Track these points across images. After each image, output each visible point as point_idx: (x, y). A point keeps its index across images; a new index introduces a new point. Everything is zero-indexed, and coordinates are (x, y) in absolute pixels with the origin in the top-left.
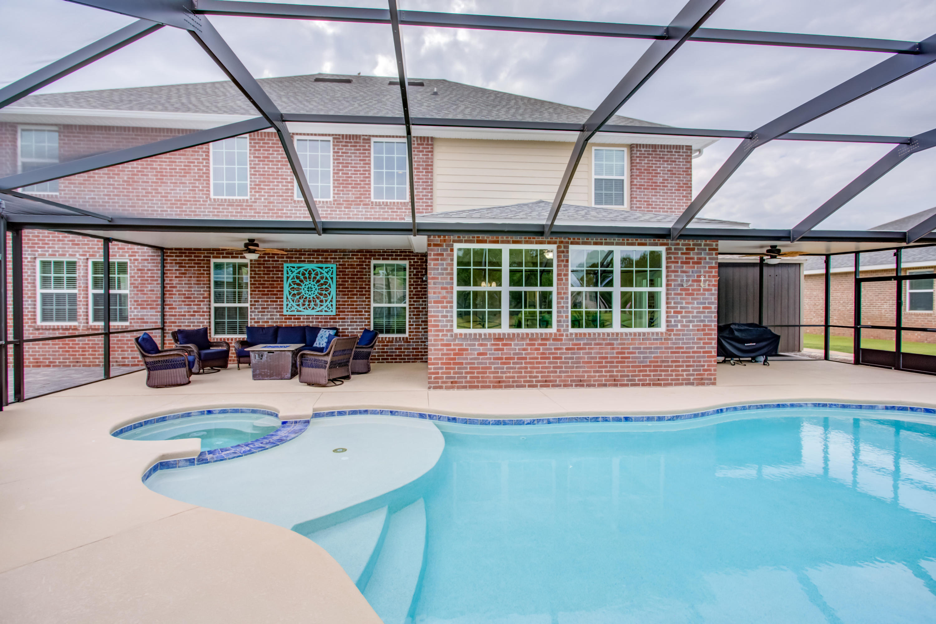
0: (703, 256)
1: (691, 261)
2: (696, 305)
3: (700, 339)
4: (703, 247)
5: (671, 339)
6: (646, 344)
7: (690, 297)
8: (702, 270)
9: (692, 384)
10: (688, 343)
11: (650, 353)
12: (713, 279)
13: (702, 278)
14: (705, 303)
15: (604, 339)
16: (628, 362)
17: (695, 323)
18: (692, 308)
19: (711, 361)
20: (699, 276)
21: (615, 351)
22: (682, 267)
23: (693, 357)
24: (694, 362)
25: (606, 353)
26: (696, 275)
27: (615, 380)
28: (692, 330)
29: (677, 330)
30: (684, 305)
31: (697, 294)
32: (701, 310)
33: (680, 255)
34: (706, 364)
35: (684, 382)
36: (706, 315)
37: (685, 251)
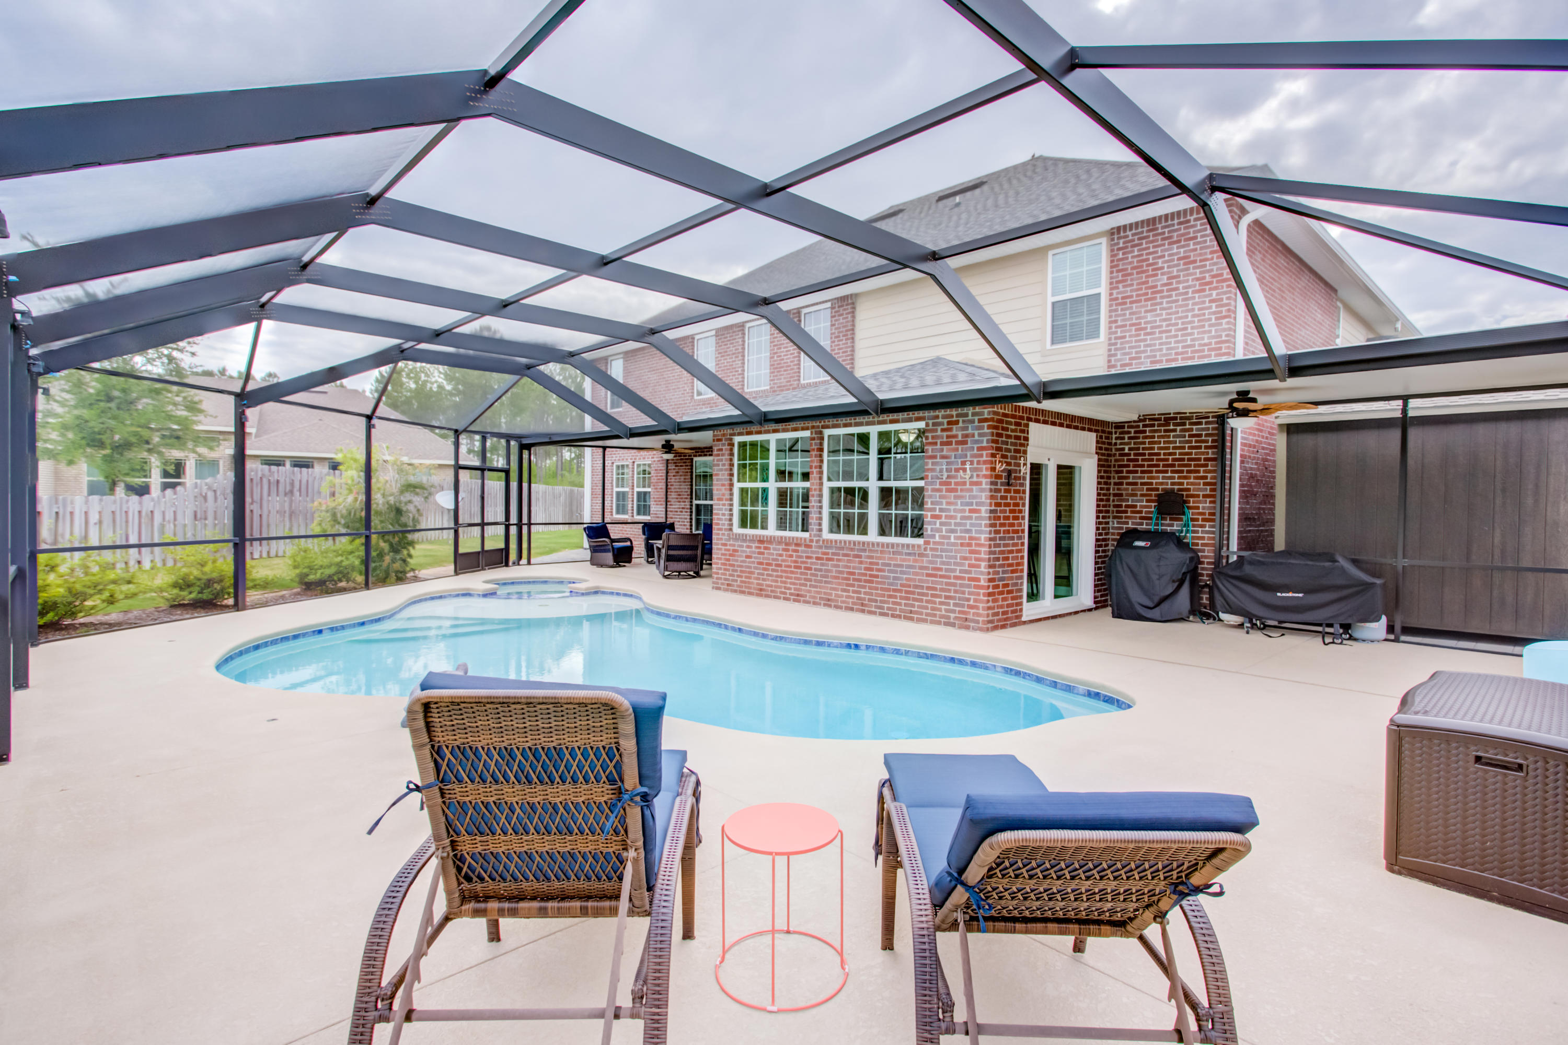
0: (970, 431)
1: (954, 440)
2: (959, 507)
3: (965, 558)
4: (970, 417)
5: (927, 556)
6: (896, 559)
7: (953, 494)
8: (968, 454)
9: (953, 625)
10: (948, 564)
11: (902, 572)
12: (984, 467)
13: (968, 466)
14: (972, 504)
15: (852, 550)
16: (878, 583)
17: (959, 534)
18: (955, 510)
19: (978, 594)
20: (964, 463)
21: (863, 566)
22: (942, 450)
23: (954, 585)
24: (956, 592)
25: (854, 568)
26: (960, 461)
27: (862, 605)
28: (954, 544)
29: (935, 543)
30: (944, 506)
31: (962, 490)
32: (967, 514)
33: (939, 433)
34: (972, 597)
35: (943, 620)
36: (973, 521)
37: (946, 426)
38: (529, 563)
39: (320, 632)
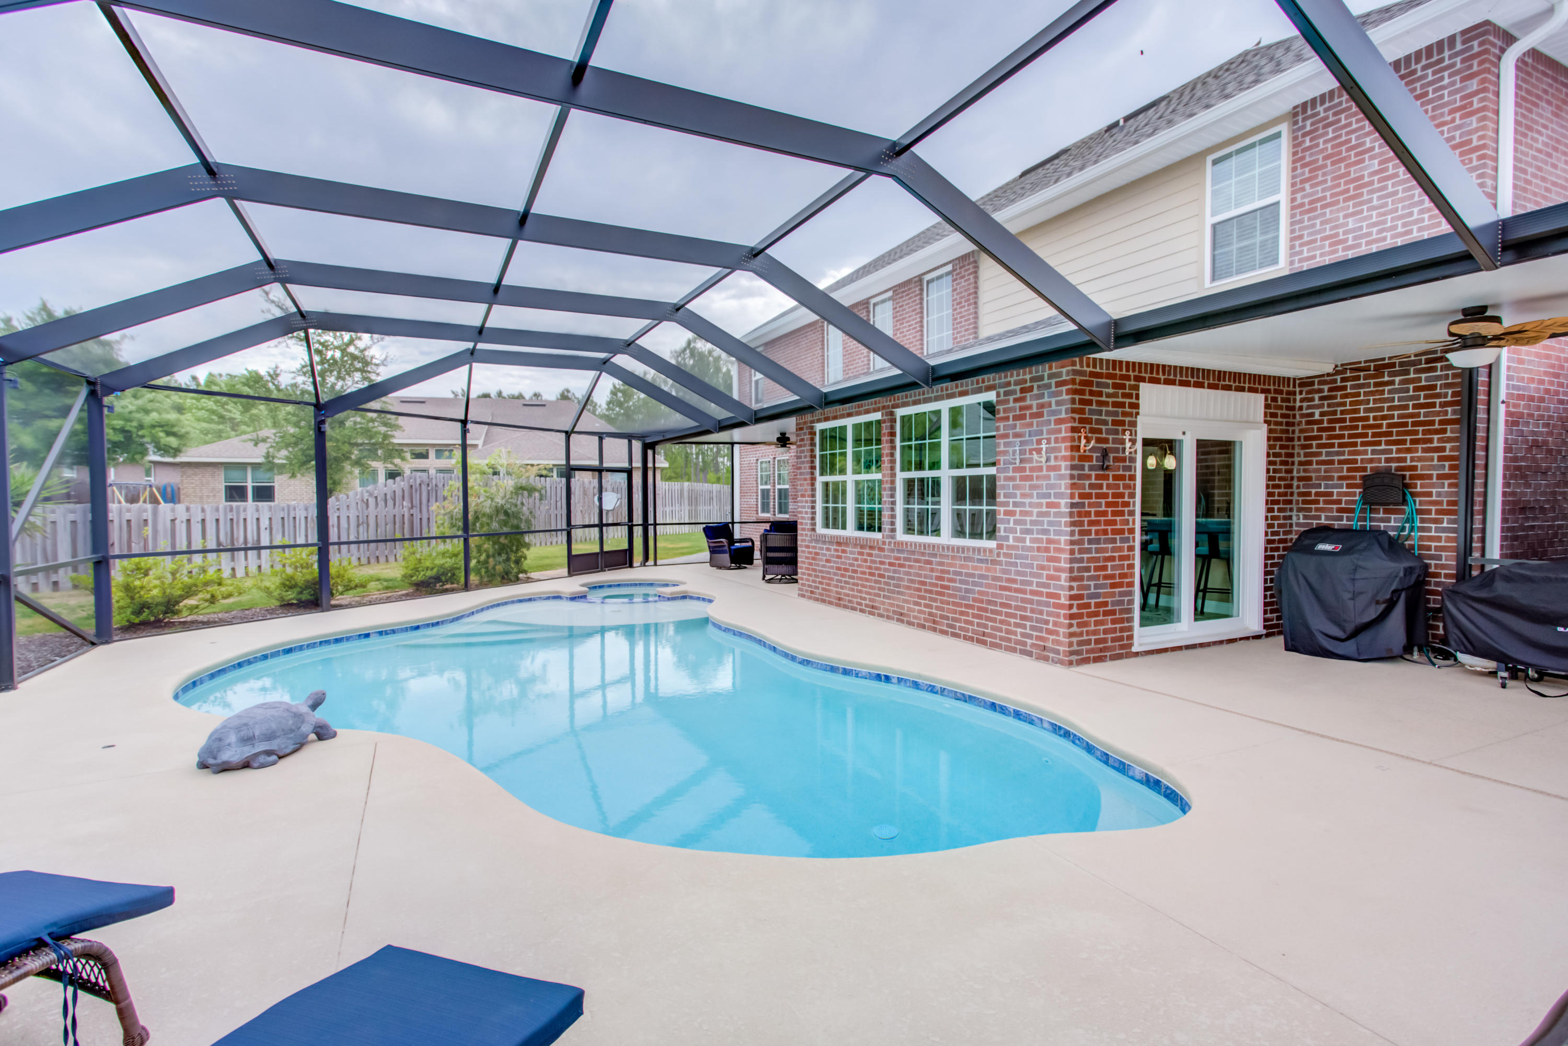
0: (1046, 399)
1: (1028, 412)
2: (1035, 500)
3: (1042, 568)
4: (1046, 381)
5: (1000, 563)
6: (967, 567)
7: (1028, 483)
8: (1045, 429)
9: (1030, 654)
10: (1024, 574)
11: (975, 584)
12: (1063, 445)
13: (1044, 446)
14: (1049, 496)
15: (923, 554)
16: (949, 595)
17: (1035, 536)
18: (1031, 505)
19: (1058, 615)
20: (1039, 442)
21: (934, 574)
22: (1015, 426)
23: (1031, 602)
24: (1033, 611)
25: (926, 576)
26: (1034, 439)
27: (934, 622)
28: (1030, 549)
29: (1008, 547)
30: (1018, 499)
31: (1038, 477)
32: (1044, 509)
33: (1011, 404)
34: (1051, 619)
35: (1018, 647)
36: (1051, 519)
37: (1018, 395)
38: (655, 564)
39: (367, 636)
